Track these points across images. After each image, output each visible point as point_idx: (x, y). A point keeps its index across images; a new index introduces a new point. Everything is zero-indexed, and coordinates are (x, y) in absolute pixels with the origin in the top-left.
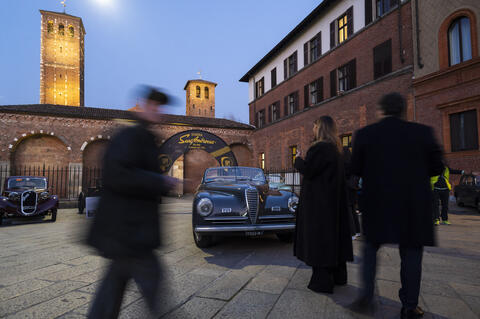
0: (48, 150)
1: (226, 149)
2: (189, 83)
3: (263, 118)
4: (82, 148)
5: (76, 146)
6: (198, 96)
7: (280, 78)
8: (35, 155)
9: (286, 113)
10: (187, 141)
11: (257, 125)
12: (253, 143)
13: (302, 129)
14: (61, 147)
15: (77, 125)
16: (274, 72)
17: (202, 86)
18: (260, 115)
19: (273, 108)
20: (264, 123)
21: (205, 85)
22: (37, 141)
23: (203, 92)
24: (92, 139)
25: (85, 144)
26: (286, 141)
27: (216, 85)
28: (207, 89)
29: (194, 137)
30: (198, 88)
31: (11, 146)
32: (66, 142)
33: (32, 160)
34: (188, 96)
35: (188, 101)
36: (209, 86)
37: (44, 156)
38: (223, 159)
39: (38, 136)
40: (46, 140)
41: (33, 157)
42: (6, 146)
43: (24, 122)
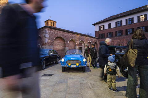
0: (59, 42)
5: (67, 42)
6: (51, 25)
7: (113, 26)
8: (56, 44)
9: (116, 35)
13: (124, 40)
15: (67, 35)
16: (110, 24)
17: (52, 22)
24: (70, 39)
25: (69, 41)
26: (116, 42)
31: (53, 41)
32: (65, 40)
36: (54, 22)
37: (58, 44)
39: (59, 37)
40: (59, 39)
42: (52, 40)
43: (56, 33)
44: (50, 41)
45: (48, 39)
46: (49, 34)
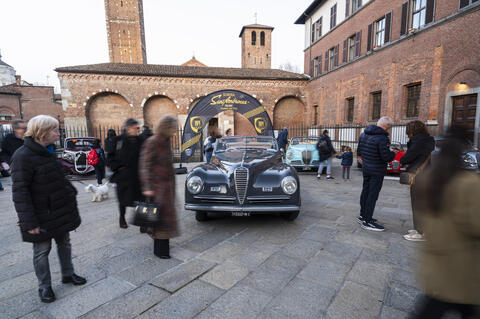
0: (115, 107)
1: (258, 110)
2: (244, 28)
3: (319, 67)
4: (142, 105)
5: (137, 104)
6: (253, 44)
7: (341, 17)
8: (105, 112)
9: (345, 60)
10: (218, 102)
11: (312, 75)
12: (307, 95)
13: (362, 78)
14: (126, 104)
15: (135, 82)
16: (334, 10)
17: (258, 32)
18: (316, 63)
19: (331, 54)
20: (320, 72)
21: (260, 31)
22: (105, 98)
23: (258, 38)
24: (150, 96)
25: (144, 101)
26: (343, 92)
27: (272, 29)
28: (263, 34)
29: (226, 98)
30: (254, 34)
31: (85, 104)
32: (129, 100)
33: (103, 117)
34: (243, 44)
35: (243, 50)
36: (265, 31)
37: (112, 113)
38: (256, 120)
39: (105, 94)
40: (112, 97)
41: (104, 114)
42: (80, 103)
43: (92, 82)
44: (74, 105)
45: (69, 101)
46: (72, 89)
